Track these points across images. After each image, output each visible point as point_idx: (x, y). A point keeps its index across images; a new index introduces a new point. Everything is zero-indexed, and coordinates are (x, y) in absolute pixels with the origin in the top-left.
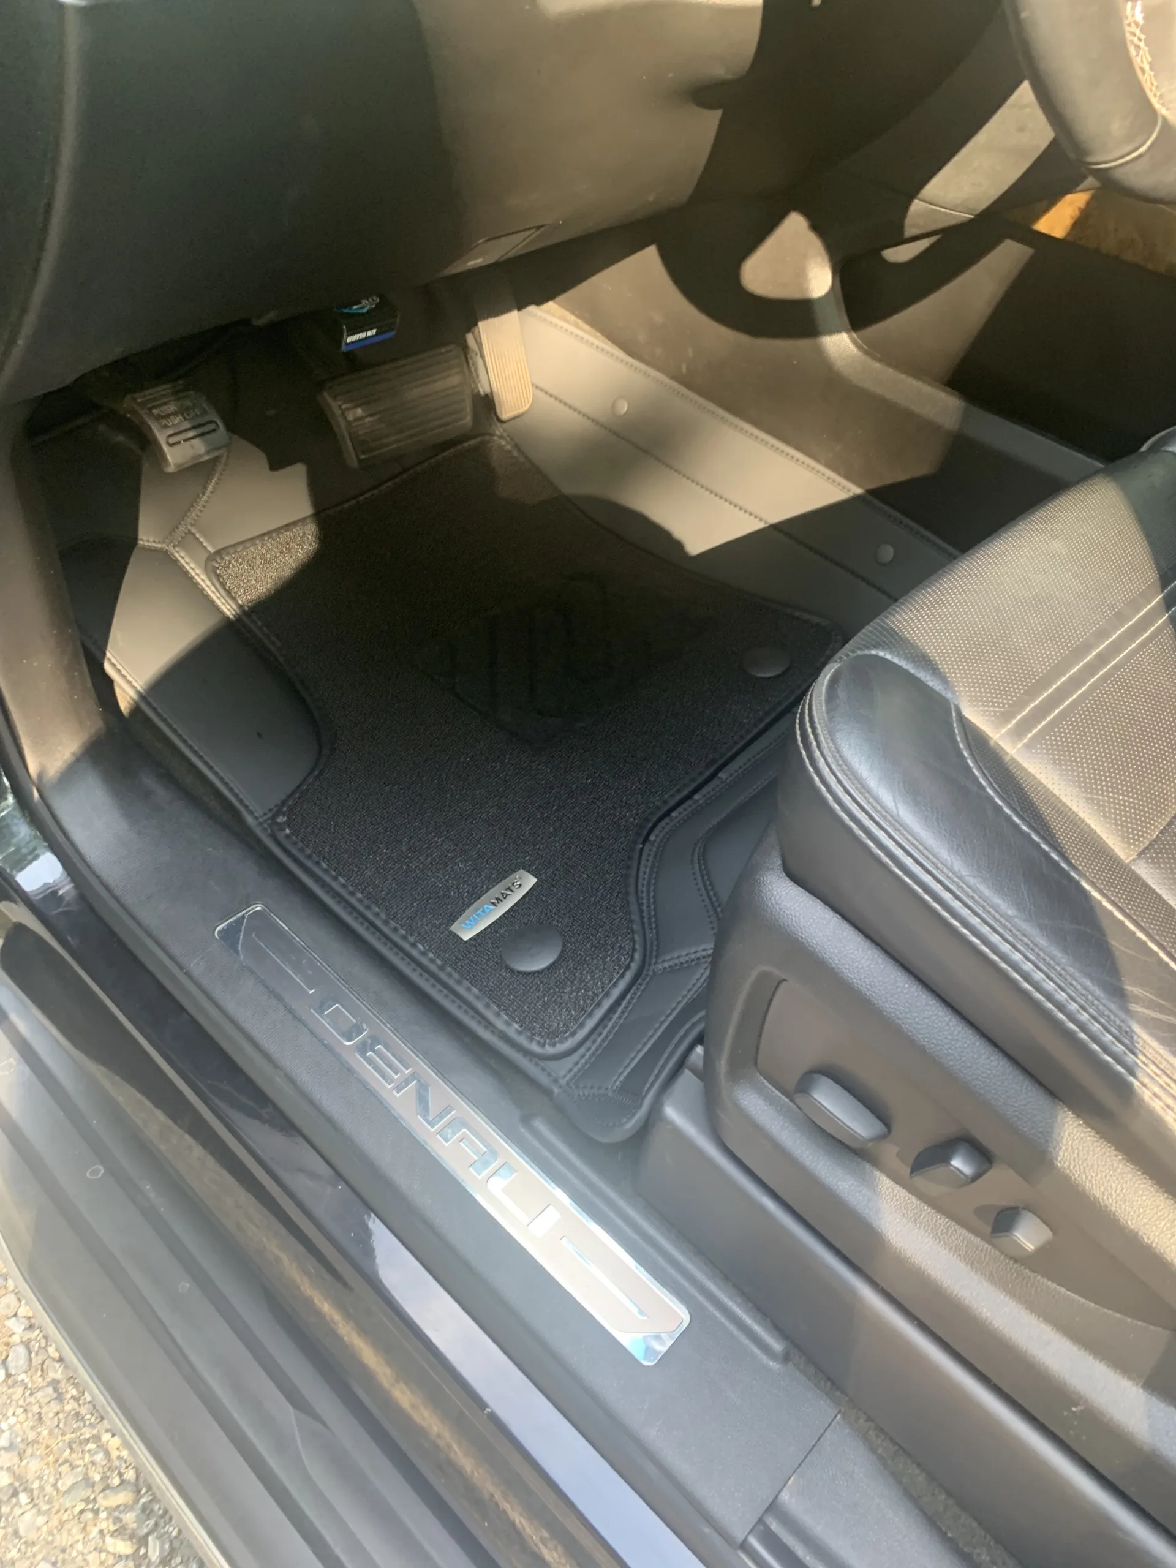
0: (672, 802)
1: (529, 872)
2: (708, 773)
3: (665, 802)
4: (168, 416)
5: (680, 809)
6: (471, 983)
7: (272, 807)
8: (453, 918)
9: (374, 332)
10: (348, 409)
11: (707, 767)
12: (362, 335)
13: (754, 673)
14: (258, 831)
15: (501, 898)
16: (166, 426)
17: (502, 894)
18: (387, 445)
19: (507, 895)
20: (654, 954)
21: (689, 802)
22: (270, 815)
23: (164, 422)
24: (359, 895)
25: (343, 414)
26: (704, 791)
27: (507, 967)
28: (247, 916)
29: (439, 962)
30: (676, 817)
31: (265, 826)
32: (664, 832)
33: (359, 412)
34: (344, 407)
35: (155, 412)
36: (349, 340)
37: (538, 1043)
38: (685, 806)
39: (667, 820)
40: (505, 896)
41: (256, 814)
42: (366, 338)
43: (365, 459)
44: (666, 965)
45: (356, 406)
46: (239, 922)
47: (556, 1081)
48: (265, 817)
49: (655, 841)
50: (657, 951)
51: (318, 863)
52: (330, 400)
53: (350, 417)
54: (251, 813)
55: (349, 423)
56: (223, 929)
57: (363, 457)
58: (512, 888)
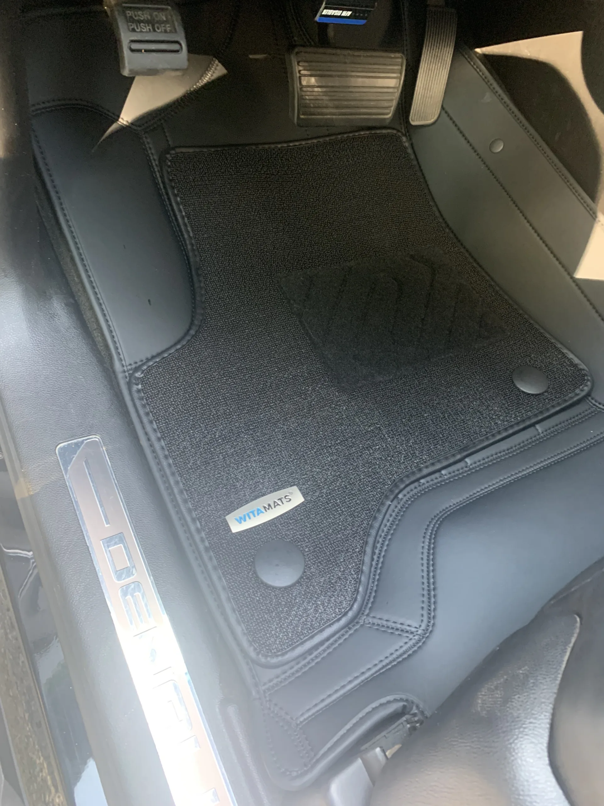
0: (425, 472)
1: (300, 490)
2: (459, 457)
3: (420, 470)
4: (139, 22)
5: (428, 478)
6: (223, 573)
7: (138, 360)
8: (231, 509)
9: (349, 13)
10: (305, 76)
11: (460, 452)
12: (337, 13)
13: (518, 386)
14: (120, 376)
15: (273, 506)
16: (133, 30)
17: (275, 502)
18: (322, 114)
19: (278, 505)
20: (370, 605)
21: (437, 475)
22: (134, 366)
23: (134, 26)
24: (171, 461)
25: (300, 77)
26: (451, 469)
27: (255, 572)
28: (86, 442)
29: (207, 544)
30: (424, 484)
31: (127, 374)
32: (411, 493)
33: (313, 80)
34: (302, 72)
35: (129, 13)
36: (325, 12)
37: (255, 649)
38: (433, 476)
39: (416, 484)
40: (276, 505)
41: (124, 362)
42: (340, 17)
43: (303, 119)
44: (376, 621)
45: (311, 76)
46: (78, 445)
47: (256, 685)
48: (129, 367)
49: (402, 499)
50: (373, 603)
51: (151, 422)
52: (295, 63)
53: (304, 83)
54: (120, 360)
55: (302, 87)
56: (64, 446)
57: (302, 117)
58: (284, 500)
